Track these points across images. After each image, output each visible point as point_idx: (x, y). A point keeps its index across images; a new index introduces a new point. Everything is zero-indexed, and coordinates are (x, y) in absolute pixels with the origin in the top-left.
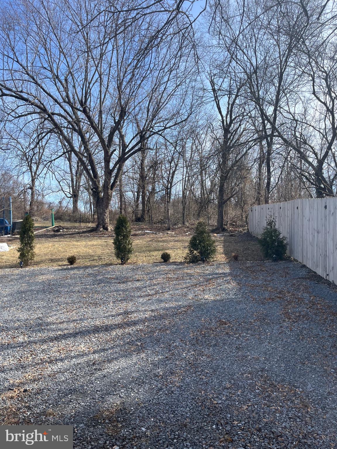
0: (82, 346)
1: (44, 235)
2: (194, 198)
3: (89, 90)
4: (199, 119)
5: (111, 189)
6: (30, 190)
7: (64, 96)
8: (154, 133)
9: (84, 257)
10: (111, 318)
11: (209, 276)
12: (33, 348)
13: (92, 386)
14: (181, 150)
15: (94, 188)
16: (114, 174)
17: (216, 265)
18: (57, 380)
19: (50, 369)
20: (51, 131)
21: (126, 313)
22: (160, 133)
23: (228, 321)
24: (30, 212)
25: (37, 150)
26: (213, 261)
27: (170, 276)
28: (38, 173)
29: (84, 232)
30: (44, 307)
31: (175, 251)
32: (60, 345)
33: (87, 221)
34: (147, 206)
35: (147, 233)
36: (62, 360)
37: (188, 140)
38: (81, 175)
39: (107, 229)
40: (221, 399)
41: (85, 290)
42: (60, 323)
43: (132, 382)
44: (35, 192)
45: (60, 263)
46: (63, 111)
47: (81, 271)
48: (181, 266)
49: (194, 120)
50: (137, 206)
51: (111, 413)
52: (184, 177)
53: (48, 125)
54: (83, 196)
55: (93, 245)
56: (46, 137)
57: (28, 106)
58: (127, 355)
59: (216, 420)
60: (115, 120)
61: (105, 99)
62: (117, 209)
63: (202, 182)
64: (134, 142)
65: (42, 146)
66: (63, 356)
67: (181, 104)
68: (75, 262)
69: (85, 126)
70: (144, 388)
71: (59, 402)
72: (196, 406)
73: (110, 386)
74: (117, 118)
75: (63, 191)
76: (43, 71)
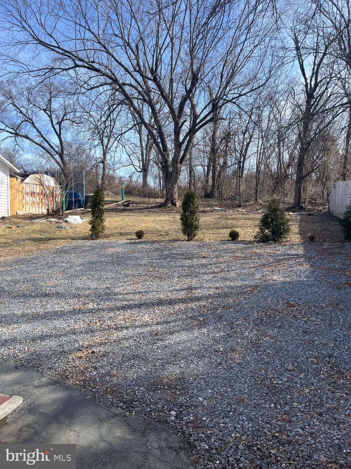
0: (146, 316)
1: (115, 209)
2: (270, 173)
3: (160, 57)
4: (279, 83)
5: (181, 163)
6: (102, 164)
7: (135, 64)
8: (228, 101)
9: (152, 232)
10: (175, 292)
11: (280, 256)
12: (101, 315)
13: (154, 354)
14: (256, 120)
15: (163, 162)
16: (184, 147)
17: (289, 245)
18: (121, 346)
19: (116, 335)
20: (121, 103)
21: (190, 288)
22: (234, 101)
23: (296, 303)
24: (102, 187)
25: (108, 123)
26: (286, 241)
27: (237, 254)
28: (109, 147)
29: (152, 207)
30: (112, 278)
31: (244, 229)
32: (125, 314)
33: (155, 196)
34: (217, 181)
35: (216, 210)
36: (127, 328)
37: (265, 108)
38: (150, 148)
39: (175, 205)
40: (281, 380)
41: (152, 264)
42: (127, 294)
43: (193, 354)
44: (106, 166)
45: (129, 237)
46: (134, 81)
47: (148, 246)
48: (250, 246)
49: (273, 85)
50: (207, 181)
51: (171, 380)
52: (259, 149)
53: (119, 96)
54: (153, 170)
55: (161, 221)
56: (117, 109)
57: (100, 76)
58: (188, 329)
59: (275, 399)
60: (186, 88)
61: (176, 66)
62: (186, 184)
63: (280, 155)
64: (206, 112)
65: (113, 119)
66: (128, 324)
67: (259, 67)
68: (142, 237)
69: (155, 96)
70: (203, 361)
71: (123, 365)
72: (255, 384)
73: (171, 356)
74: (188, 86)
75: (134, 165)
76: (114, 38)
